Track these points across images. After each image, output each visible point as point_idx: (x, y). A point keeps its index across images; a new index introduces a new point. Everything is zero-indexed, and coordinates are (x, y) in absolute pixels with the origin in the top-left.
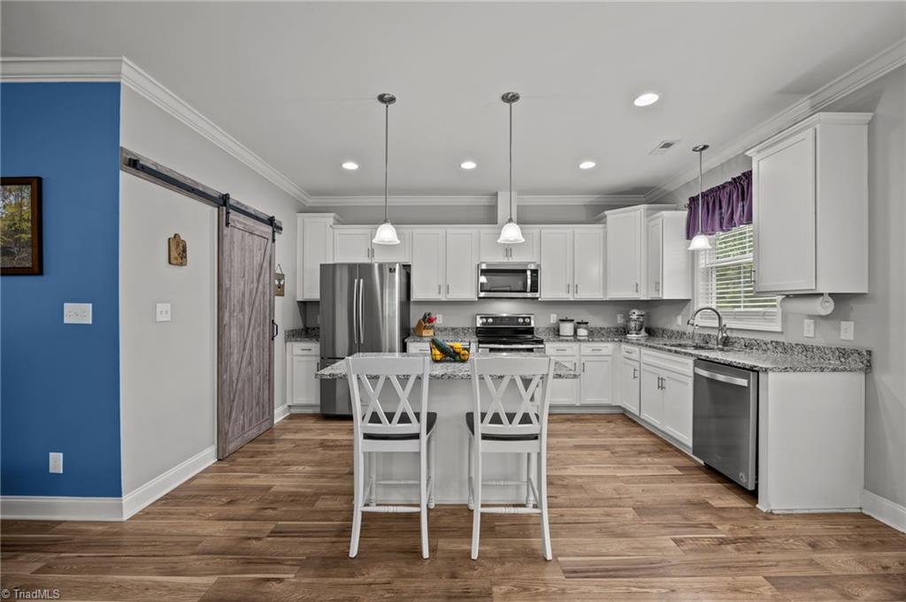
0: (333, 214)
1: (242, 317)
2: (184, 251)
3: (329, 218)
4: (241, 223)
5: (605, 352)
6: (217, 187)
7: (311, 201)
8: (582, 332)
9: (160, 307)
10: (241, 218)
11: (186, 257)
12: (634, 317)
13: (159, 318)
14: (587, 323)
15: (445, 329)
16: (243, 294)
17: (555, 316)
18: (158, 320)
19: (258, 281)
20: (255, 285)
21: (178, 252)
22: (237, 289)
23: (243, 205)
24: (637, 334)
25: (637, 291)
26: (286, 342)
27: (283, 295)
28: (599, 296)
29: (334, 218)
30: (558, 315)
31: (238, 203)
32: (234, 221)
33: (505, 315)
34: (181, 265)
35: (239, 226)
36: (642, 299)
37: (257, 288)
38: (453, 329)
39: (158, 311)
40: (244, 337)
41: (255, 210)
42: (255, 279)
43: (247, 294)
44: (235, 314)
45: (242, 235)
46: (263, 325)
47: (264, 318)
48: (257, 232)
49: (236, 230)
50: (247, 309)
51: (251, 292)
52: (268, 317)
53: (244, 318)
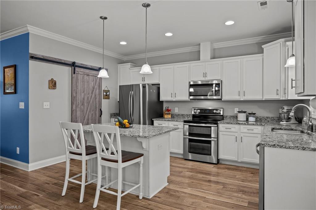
0: (130, 63)
1: (83, 107)
2: (55, 84)
3: (129, 65)
4: (82, 72)
5: (255, 131)
6: (70, 60)
7: (126, 58)
8: (252, 119)
9: (45, 103)
10: (82, 70)
11: (56, 86)
12: (285, 111)
13: (45, 107)
14: (254, 114)
15: (179, 115)
16: (84, 99)
17: (238, 109)
18: (44, 108)
19: (92, 93)
20: (90, 95)
21: (53, 84)
22: (79, 98)
23: (84, 65)
24: (287, 121)
25: (277, 94)
26: (110, 118)
27: (109, 99)
28: (259, 97)
29: (131, 65)
30: (239, 109)
31: (82, 64)
32: (78, 71)
33: (210, 108)
34: (54, 89)
35: (81, 73)
36: (281, 99)
37: (91, 96)
38: (182, 115)
39: (44, 105)
40: (84, 115)
41: (91, 66)
42: (90, 93)
43: (86, 99)
44: (79, 106)
45: (83, 76)
46: (95, 111)
47: (96, 108)
48: (91, 75)
49: (79, 75)
50: (86, 104)
51: (88, 98)
52: (98, 108)
53: (84, 108)
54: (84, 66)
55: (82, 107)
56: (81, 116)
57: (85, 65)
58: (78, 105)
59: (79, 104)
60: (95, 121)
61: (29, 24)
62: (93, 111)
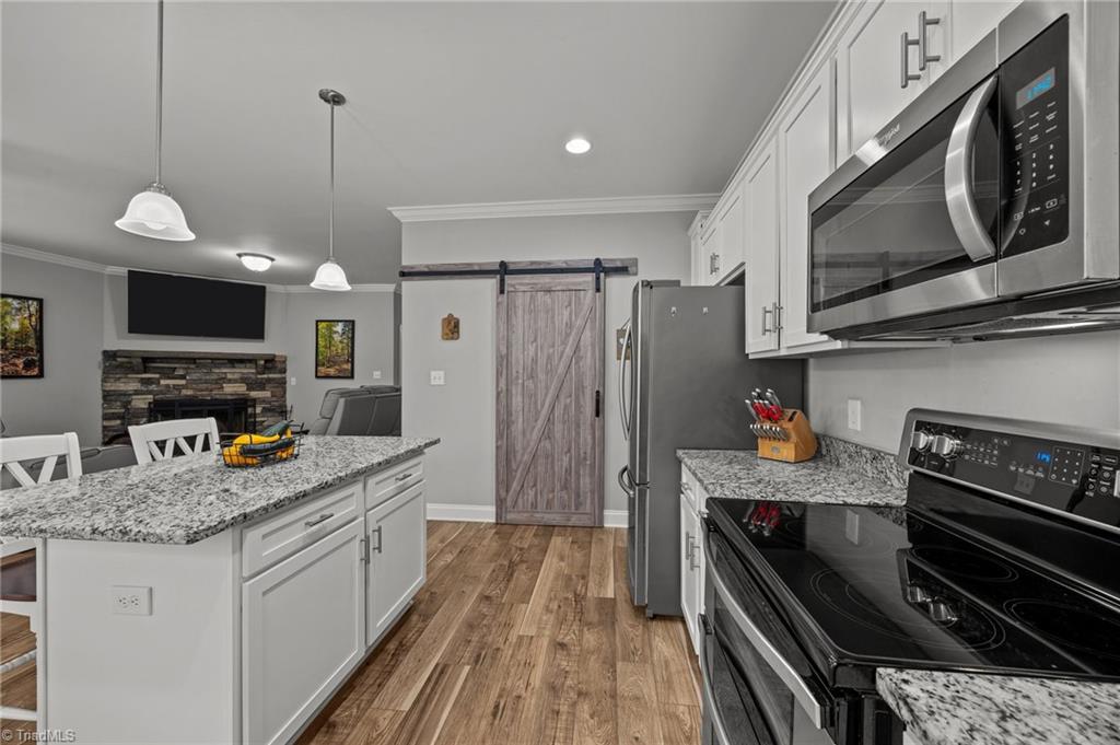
1: (532, 386)
2: (457, 325)
4: (529, 284)
6: (492, 258)
9: (433, 373)
10: (528, 279)
11: (458, 332)
13: (433, 382)
16: (535, 361)
19: (564, 343)
20: (558, 349)
21: (452, 328)
22: (519, 358)
23: (540, 263)
31: (532, 263)
32: (513, 286)
34: (452, 339)
35: (523, 288)
37: (562, 352)
39: (431, 377)
40: (536, 407)
41: (566, 262)
42: (558, 341)
43: (542, 361)
44: (520, 381)
45: (531, 296)
46: (577, 397)
47: (580, 388)
48: (559, 288)
49: (520, 294)
50: (542, 376)
51: (549, 358)
52: (589, 388)
53: (536, 387)
54: (542, 267)
55: (530, 384)
56: (526, 410)
57: (544, 262)
58: (517, 378)
59: (521, 376)
60: (578, 426)
61: (391, 205)
62: (570, 396)
